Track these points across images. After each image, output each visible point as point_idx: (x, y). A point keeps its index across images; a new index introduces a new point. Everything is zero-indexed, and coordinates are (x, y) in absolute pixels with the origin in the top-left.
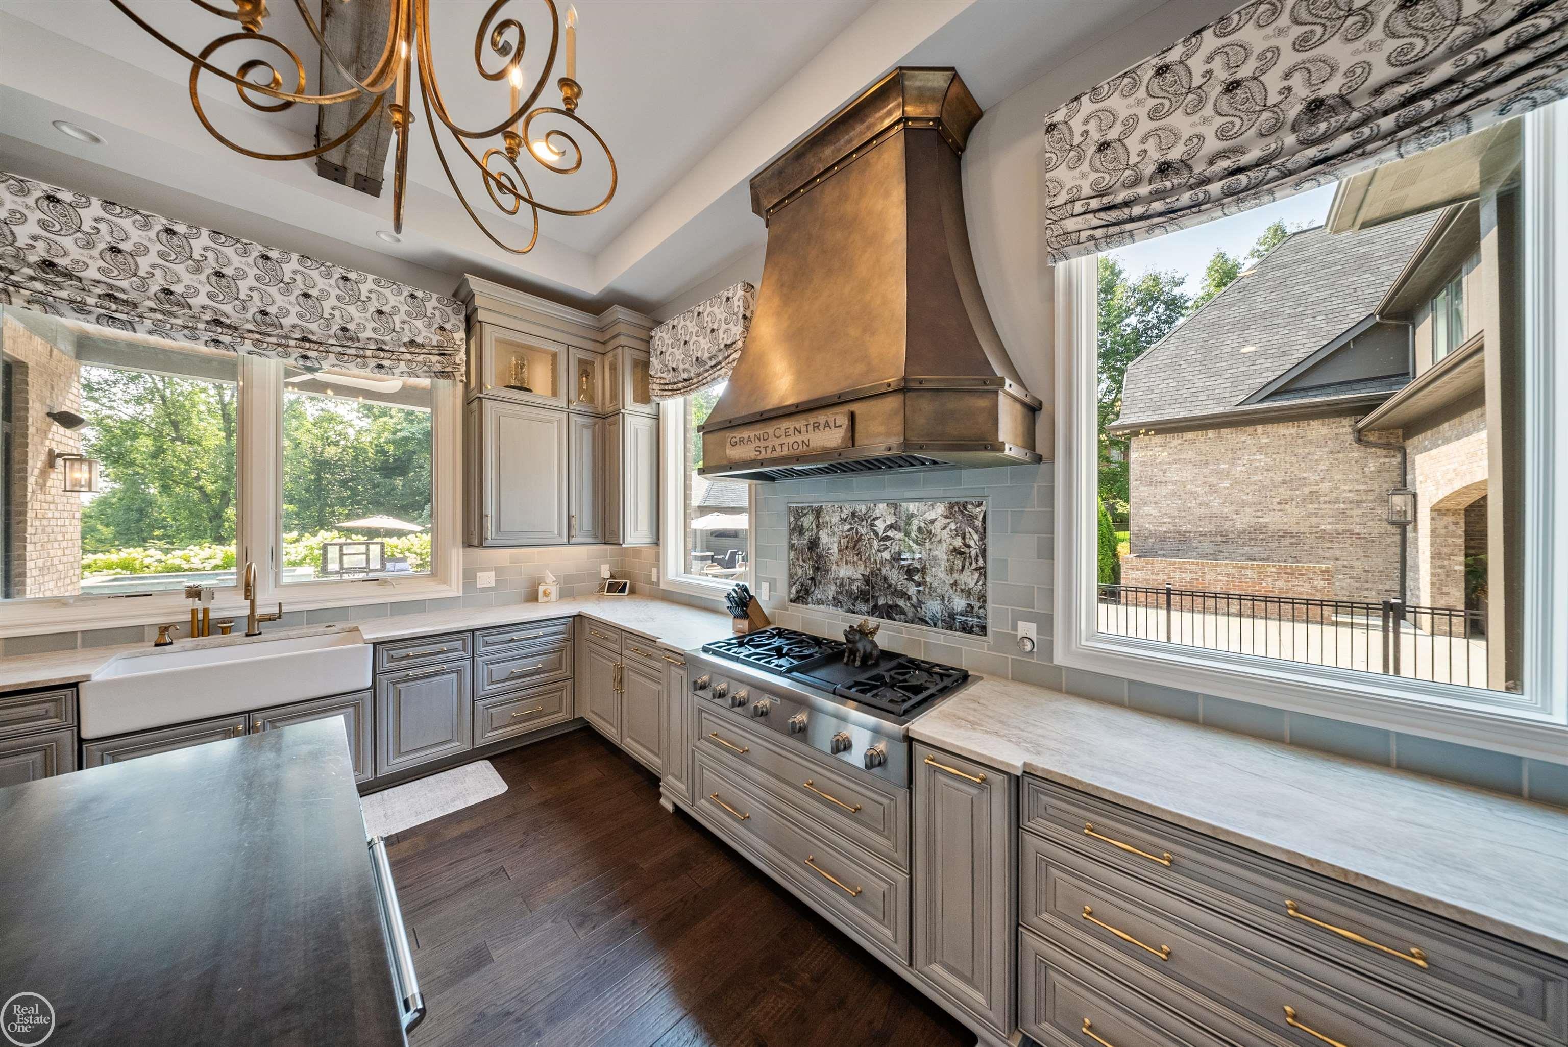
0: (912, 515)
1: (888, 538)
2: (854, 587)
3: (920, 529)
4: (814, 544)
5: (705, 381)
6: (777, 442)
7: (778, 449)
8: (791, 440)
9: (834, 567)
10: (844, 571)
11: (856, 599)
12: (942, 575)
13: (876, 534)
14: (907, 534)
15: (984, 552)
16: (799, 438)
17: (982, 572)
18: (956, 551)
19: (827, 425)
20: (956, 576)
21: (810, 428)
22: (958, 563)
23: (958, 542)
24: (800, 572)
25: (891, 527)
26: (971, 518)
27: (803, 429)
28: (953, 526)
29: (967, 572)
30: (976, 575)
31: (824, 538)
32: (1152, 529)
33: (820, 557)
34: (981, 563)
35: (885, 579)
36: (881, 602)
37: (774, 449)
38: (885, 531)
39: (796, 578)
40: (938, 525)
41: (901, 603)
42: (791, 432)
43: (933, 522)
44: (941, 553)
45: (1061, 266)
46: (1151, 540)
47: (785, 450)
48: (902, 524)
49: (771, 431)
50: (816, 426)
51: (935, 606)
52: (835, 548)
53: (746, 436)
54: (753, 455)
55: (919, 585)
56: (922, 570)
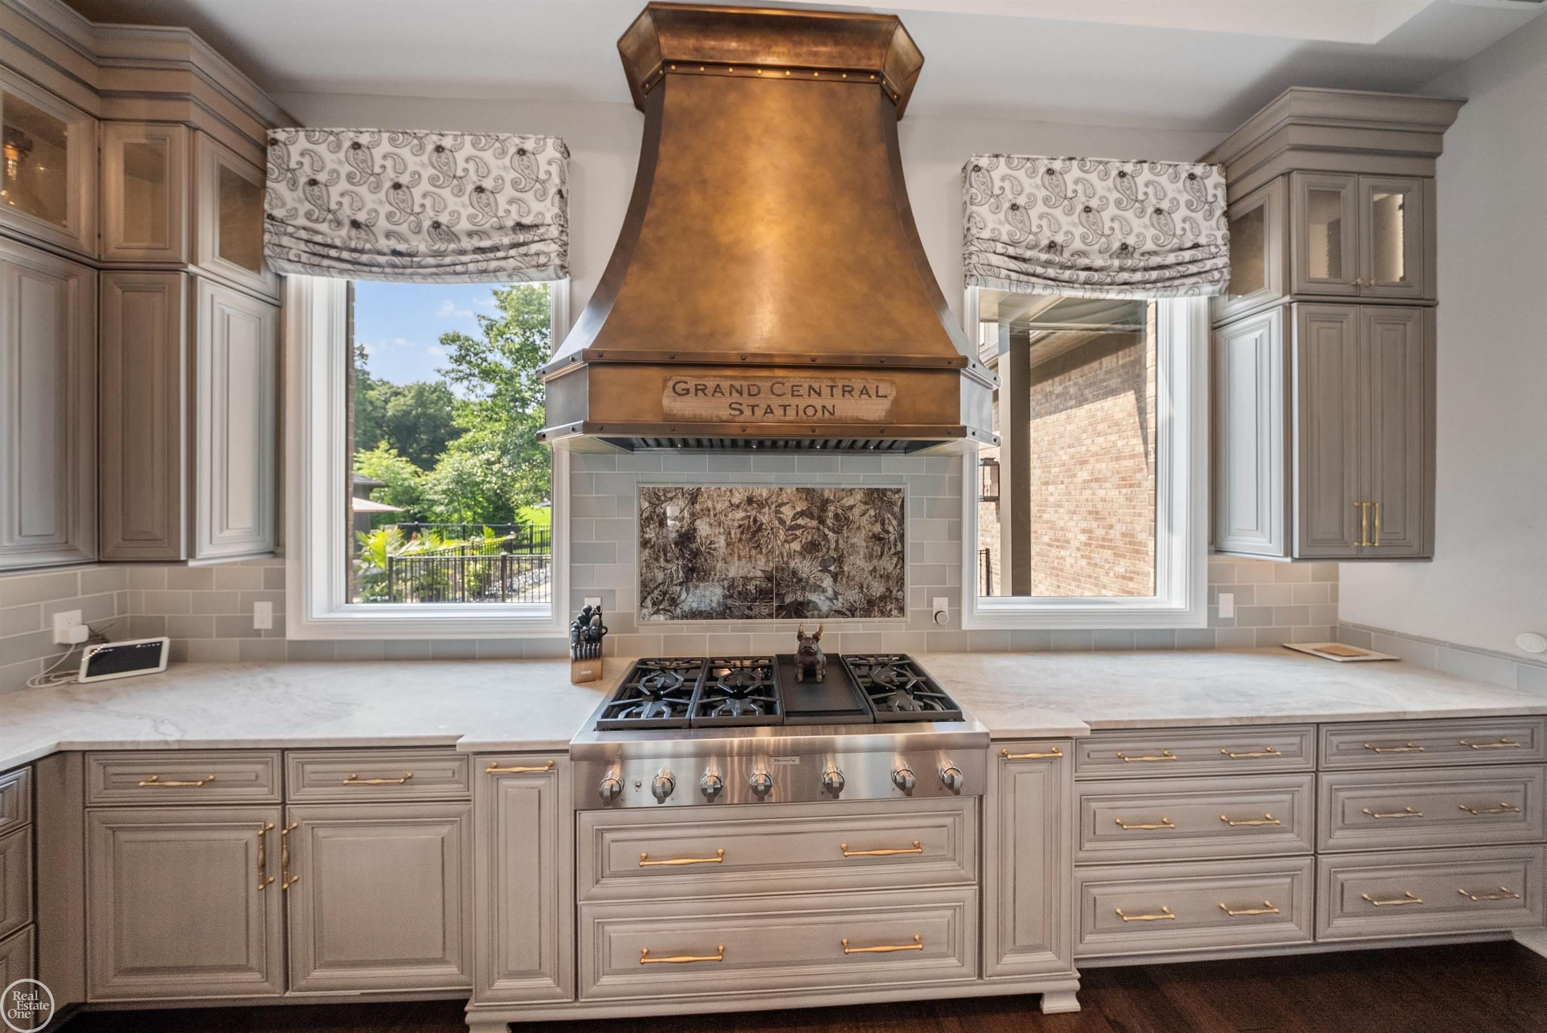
0: (827, 501)
1: (799, 527)
2: (751, 587)
3: (836, 516)
4: (686, 537)
5: (459, 268)
6: (775, 402)
7: (779, 412)
8: (803, 403)
9: (720, 565)
10: (736, 569)
11: (753, 601)
12: (861, 562)
13: (782, 522)
14: (822, 521)
15: (902, 537)
16: (818, 402)
17: (901, 556)
18: (877, 538)
19: (865, 391)
20: (875, 562)
21: (838, 391)
22: (878, 549)
23: (877, 528)
24: (660, 576)
25: (802, 514)
26: (891, 504)
27: (826, 391)
28: (872, 513)
29: (886, 558)
30: (895, 560)
31: (703, 528)
33: (696, 554)
34: (899, 548)
35: (794, 573)
36: (788, 600)
37: (769, 410)
38: (794, 518)
39: (652, 585)
40: (857, 511)
41: (814, 597)
42: (804, 391)
43: (851, 508)
44: (859, 539)
47: (791, 415)
48: (815, 511)
49: (765, 385)
50: (847, 391)
51: (853, 595)
52: (721, 542)
53: (711, 384)
54: (725, 413)
55: (835, 577)
56: (840, 560)
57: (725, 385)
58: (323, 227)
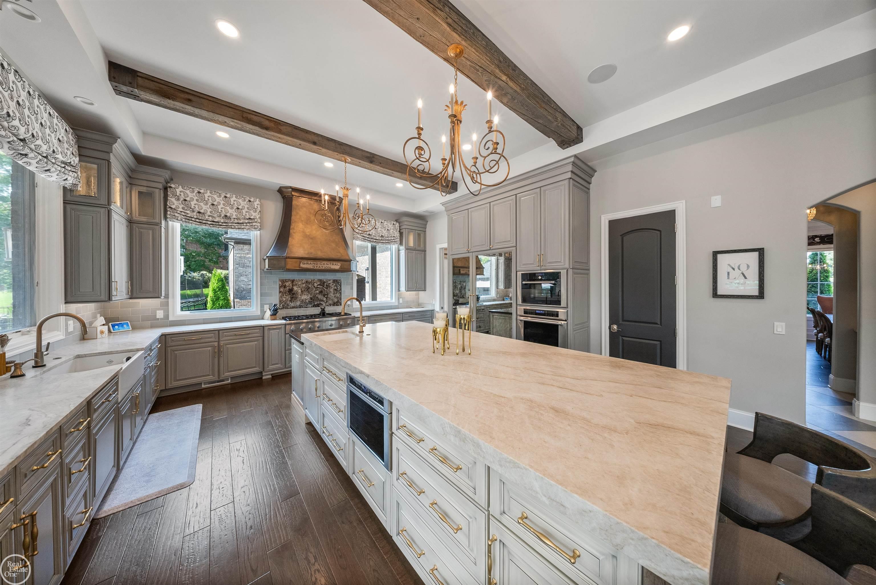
0: (325, 282)
1: (318, 287)
2: (307, 301)
3: (327, 285)
4: (291, 290)
6: (321, 266)
7: (321, 267)
8: (325, 266)
9: (299, 296)
10: (304, 297)
11: (308, 304)
12: (332, 295)
13: (314, 287)
14: (323, 286)
15: (341, 289)
16: (328, 266)
17: (341, 293)
18: (335, 290)
19: (335, 264)
20: (335, 295)
21: (331, 264)
22: (336, 292)
23: (336, 288)
24: (284, 299)
25: (319, 285)
26: (338, 283)
27: (329, 264)
28: (334, 284)
29: (338, 294)
31: (295, 288)
32: (245, 287)
33: (294, 294)
35: (317, 298)
37: (320, 267)
38: (317, 286)
39: (282, 301)
41: (322, 303)
42: (326, 264)
43: (330, 283)
44: (332, 290)
45: (354, 241)
46: (244, 292)
47: (323, 268)
48: (322, 284)
49: (319, 263)
50: (333, 264)
51: (331, 302)
52: (300, 291)
53: (309, 262)
54: (312, 267)
55: (326, 298)
56: (327, 294)
57: (312, 263)
58: (188, 212)
